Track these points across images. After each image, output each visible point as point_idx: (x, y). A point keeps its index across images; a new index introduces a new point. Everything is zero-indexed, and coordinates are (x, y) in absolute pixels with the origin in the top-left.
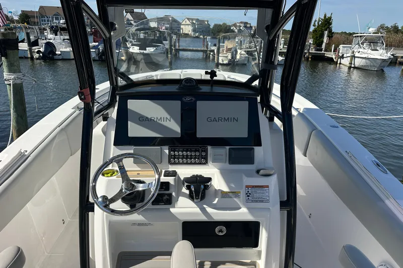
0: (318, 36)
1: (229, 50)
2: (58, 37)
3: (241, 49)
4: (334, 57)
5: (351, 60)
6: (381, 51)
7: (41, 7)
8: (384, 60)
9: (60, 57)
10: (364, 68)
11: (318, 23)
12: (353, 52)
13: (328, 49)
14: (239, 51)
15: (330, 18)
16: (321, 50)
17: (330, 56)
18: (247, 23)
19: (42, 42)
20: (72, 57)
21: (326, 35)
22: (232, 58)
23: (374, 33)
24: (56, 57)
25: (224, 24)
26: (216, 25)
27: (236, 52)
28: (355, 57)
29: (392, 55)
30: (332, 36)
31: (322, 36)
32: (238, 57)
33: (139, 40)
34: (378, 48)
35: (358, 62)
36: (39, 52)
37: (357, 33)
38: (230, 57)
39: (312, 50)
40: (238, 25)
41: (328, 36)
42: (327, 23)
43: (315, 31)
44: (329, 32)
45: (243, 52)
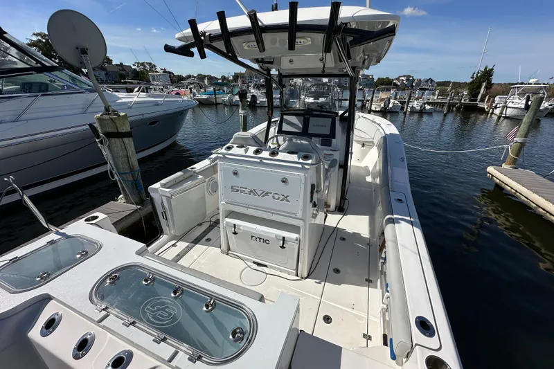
0: (475, 87)
1: (382, 100)
2: (258, 91)
3: (395, 99)
4: (486, 107)
5: (503, 110)
9: (259, 105)
10: (515, 118)
11: (477, 75)
12: (506, 102)
13: (482, 100)
14: (392, 101)
15: (491, 70)
16: (476, 101)
17: (482, 106)
18: (410, 76)
19: (249, 95)
20: (267, 105)
21: (483, 87)
22: (385, 106)
23: (535, 84)
24: (256, 105)
25: (387, 78)
26: (379, 79)
27: (389, 102)
28: (507, 107)
29: (550, 105)
30: (491, 88)
31: (480, 87)
32: (391, 106)
35: (509, 112)
37: (516, 84)
38: (382, 105)
39: (466, 101)
40: (401, 78)
41: (486, 87)
42: (487, 74)
43: (472, 83)
44: (488, 83)
45: (396, 102)
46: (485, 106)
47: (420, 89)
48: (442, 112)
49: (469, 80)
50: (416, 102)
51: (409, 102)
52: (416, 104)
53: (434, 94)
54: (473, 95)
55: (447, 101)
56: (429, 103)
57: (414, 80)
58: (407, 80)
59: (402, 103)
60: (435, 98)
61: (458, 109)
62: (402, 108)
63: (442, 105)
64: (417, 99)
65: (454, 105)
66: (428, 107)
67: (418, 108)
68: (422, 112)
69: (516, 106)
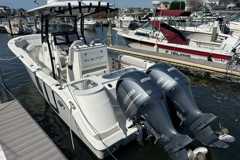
6: (92, 21)
8: (94, 25)
10: (88, 29)
17: (71, 25)
18: (6, 7)
29: (96, 22)
34: (90, 20)
38: (18, 30)
57: (10, 9)
58: (5, 9)
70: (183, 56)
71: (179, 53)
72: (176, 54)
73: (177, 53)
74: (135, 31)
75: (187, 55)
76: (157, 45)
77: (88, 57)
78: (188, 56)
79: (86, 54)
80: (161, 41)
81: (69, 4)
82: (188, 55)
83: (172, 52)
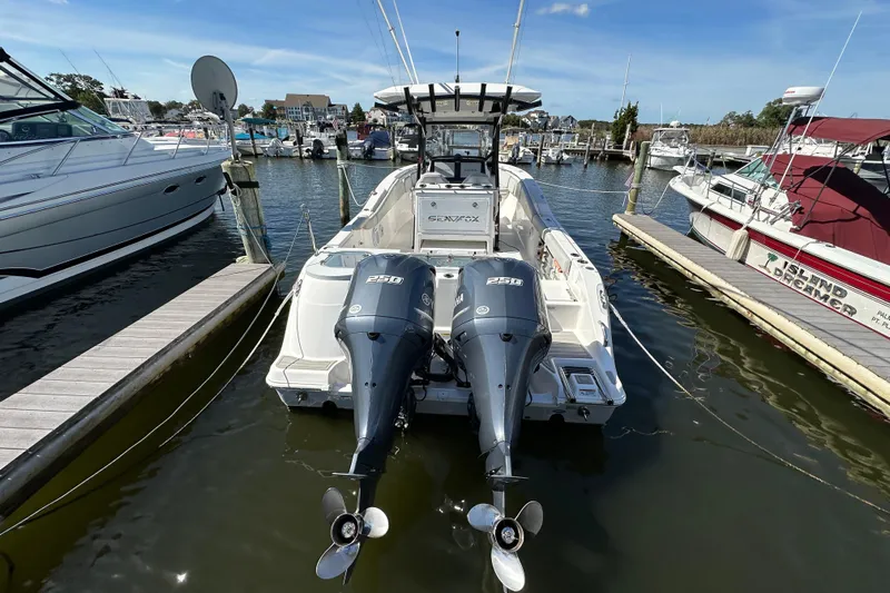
0: (619, 129)
1: (509, 147)
2: (323, 134)
3: (526, 146)
7: (288, 95)
9: (328, 156)
11: (620, 114)
13: (627, 147)
14: (522, 148)
15: (635, 108)
16: (621, 148)
21: (628, 129)
22: (513, 155)
23: (677, 127)
24: (324, 156)
27: (519, 149)
31: (624, 130)
32: (521, 155)
33: (408, 137)
34: (679, 145)
36: (307, 151)
37: (658, 127)
38: (510, 155)
39: (610, 147)
40: (532, 115)
41: (631, 131)
42: (631, 113)
43: (616, 124)
44: (632, 125)
45: (527, 150)
46: (630, 154)
47: (555, 132)
48: (581, 162)
49: (612, 120)
50: (551, 151)
51: (542, 150)
52: (551, 153)
53: (573, 139)
54: (619, 141)
55: (586, 148)
56: (567, 152)
57: (548, 117)
58: (541, 117)
59: (535, 152)
60: (575, 143)
61: (602, 159)
62: (535, 158)
63: (582, 153)
64: (552, 146)
65: (597, 154)
66: (565, 157)
67: (554, 158)
68: (559, 163)
69: (659, 154)
70: (819, 284)
71: (809, 273)
72: (798, 272)
73: (802, 271)
74: (716, 180)
75: (834, 284)
76: (748, 229)
77: (441, 212)
78: (837, 289)
79: (434, 204)
80: (773, 222)
81: (407, 90)
82: (840, 289)
83: (786, 263)
